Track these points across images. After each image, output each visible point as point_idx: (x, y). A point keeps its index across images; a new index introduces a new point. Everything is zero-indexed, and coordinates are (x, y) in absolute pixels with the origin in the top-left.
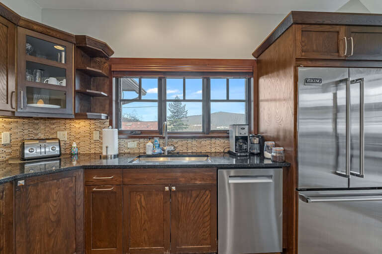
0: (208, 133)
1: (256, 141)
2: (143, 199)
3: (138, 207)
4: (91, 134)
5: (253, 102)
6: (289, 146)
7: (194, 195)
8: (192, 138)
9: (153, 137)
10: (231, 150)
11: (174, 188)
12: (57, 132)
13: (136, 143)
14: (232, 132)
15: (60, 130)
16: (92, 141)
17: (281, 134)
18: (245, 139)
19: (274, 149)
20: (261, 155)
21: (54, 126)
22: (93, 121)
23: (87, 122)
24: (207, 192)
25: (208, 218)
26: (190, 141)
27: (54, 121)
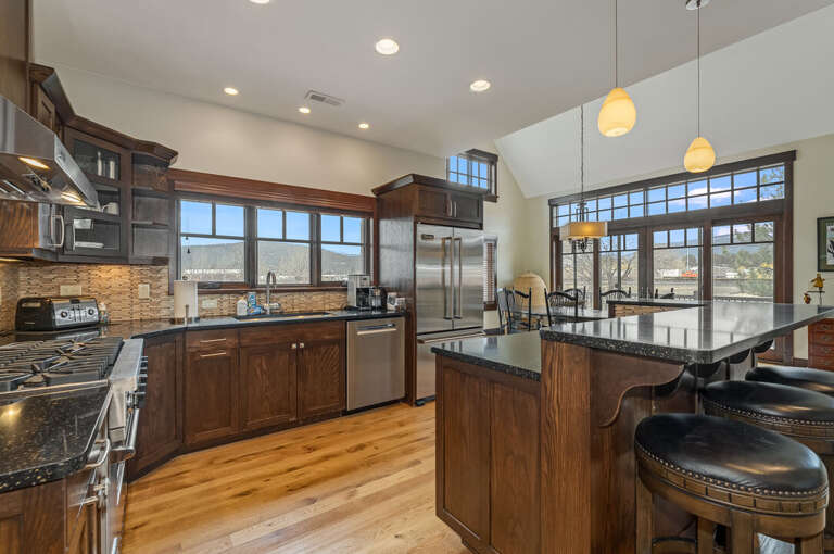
0: (318, 286)
1: (378, 293)
2: (263, 364)
3: (258, 372)
4: (133, 287)
5: (372, 248)
6: (410, 296)
7: (323, 351)
8: (299, 291)
9: (246, 292)
10: (351, 305)
11: (302, 345)
12: (59, 287)
13: (215, 301)
14: (352, 284)
15: (64, 283)
16: (135, 300)
17: (403, 284)
18: (366, 291)
19: (397, 299)
20: (383, 307)
21: (52, 276)
22: (136, 268)
23: (125, 269)
24: (336, 347)
25: (336, 375)
26: (296, 295)
27: (52, 267)
